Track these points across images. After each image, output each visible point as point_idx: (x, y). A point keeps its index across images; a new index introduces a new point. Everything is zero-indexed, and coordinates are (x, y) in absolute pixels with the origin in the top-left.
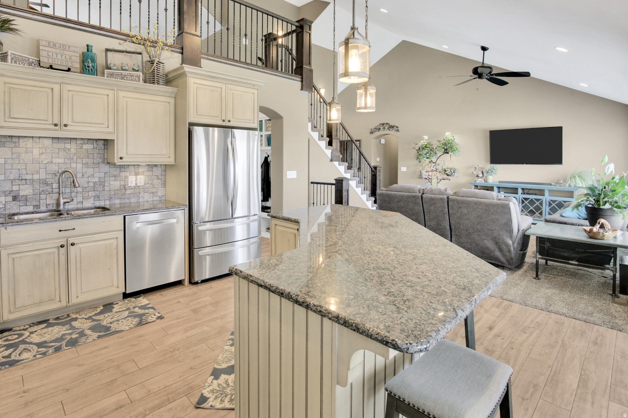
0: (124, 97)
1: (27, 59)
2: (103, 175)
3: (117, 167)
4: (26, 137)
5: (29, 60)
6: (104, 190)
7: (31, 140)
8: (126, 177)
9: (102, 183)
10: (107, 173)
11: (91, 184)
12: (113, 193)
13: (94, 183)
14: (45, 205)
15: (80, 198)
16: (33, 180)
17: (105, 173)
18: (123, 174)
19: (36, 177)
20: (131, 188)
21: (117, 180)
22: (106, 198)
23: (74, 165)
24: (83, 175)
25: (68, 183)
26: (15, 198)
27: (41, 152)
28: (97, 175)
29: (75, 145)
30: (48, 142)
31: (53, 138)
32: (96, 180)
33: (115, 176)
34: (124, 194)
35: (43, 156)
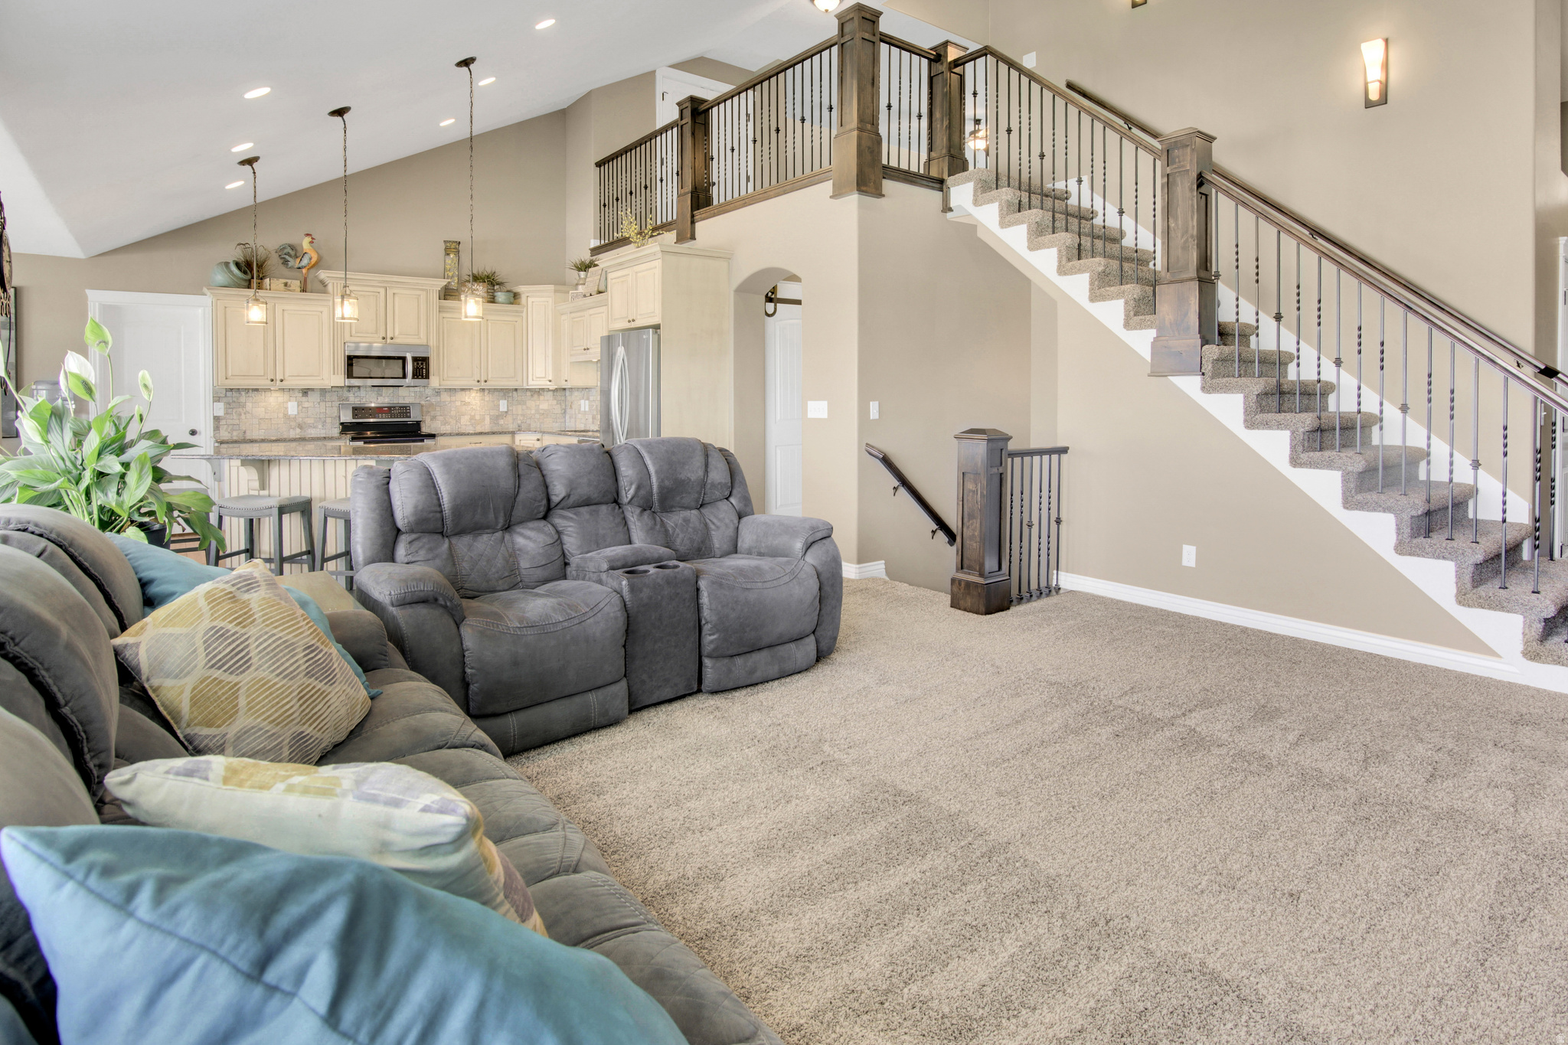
5: (579, 294)
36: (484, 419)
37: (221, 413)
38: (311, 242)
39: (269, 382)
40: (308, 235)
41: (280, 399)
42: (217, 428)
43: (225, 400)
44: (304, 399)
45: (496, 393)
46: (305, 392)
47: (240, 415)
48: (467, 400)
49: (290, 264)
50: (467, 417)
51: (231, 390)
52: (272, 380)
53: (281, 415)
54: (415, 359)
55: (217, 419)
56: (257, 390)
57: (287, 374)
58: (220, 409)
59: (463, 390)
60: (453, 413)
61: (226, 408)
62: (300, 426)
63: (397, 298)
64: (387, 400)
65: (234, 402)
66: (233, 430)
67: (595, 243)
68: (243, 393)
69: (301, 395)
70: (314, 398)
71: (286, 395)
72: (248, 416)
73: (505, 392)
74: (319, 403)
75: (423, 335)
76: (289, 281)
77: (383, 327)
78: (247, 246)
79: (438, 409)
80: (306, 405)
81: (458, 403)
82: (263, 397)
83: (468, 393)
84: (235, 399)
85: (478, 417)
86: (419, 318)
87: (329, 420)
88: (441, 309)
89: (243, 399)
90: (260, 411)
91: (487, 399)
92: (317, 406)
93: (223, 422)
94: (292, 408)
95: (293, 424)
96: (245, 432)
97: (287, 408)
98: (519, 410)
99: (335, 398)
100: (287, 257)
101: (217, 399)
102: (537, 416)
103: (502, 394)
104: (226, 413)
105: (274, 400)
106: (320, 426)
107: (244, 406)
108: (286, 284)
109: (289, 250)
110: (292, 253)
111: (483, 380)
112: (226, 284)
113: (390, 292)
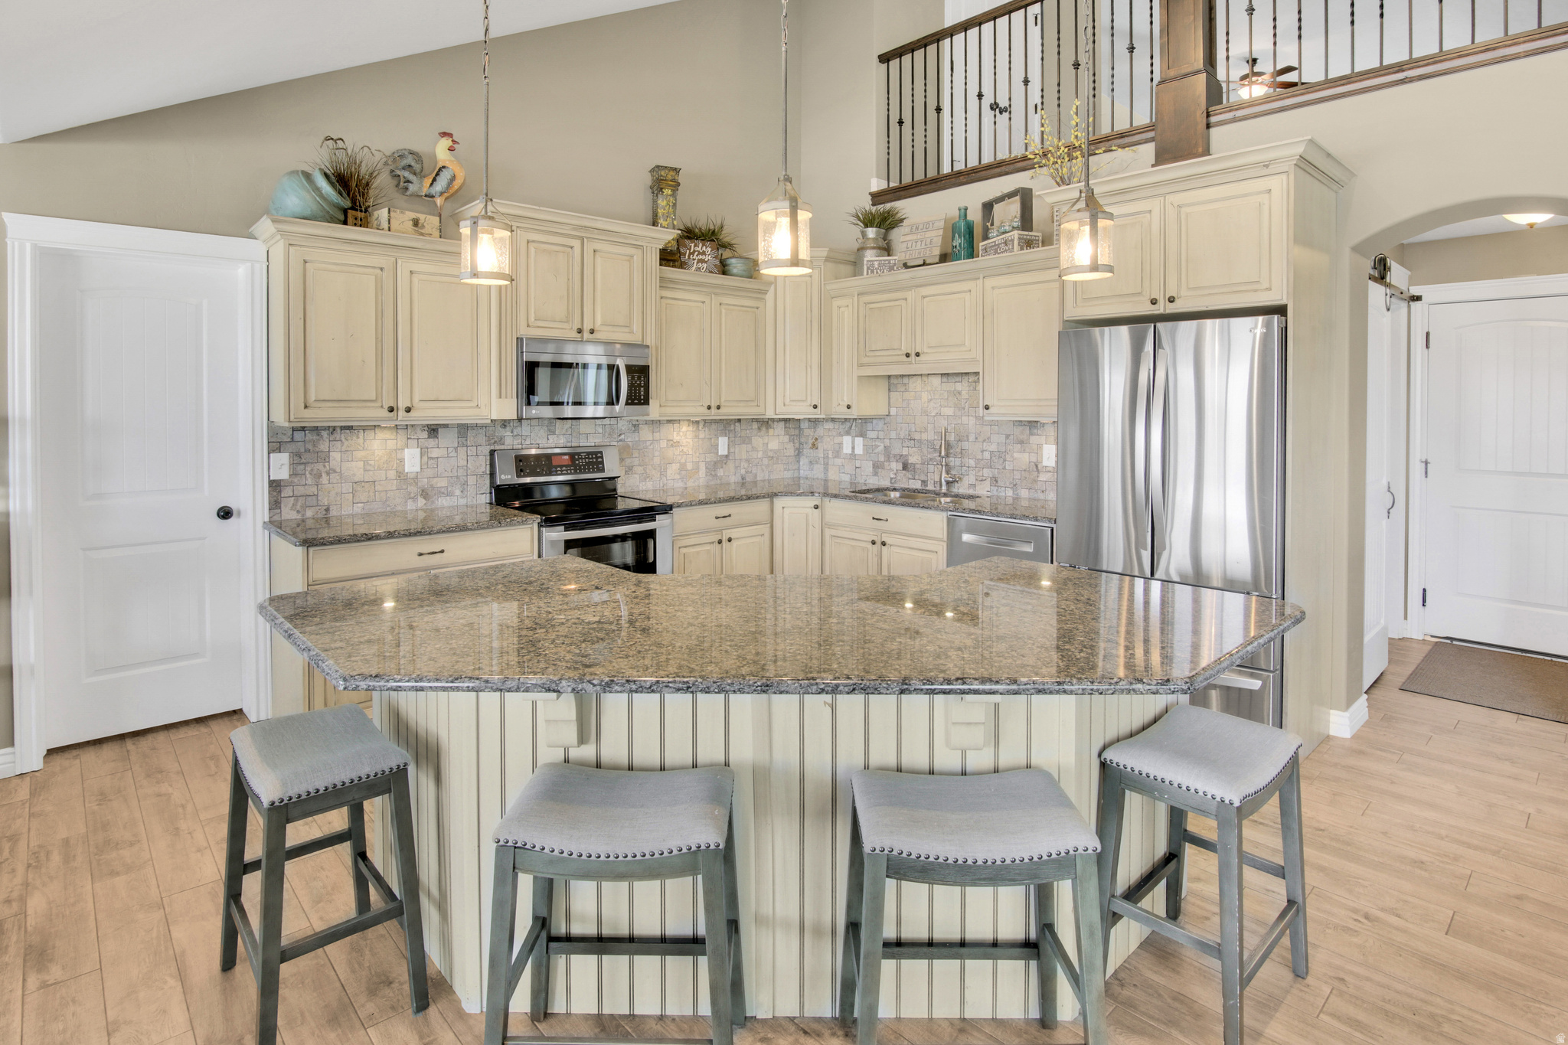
0: (993, 288)
1: (887, 262)
2: (1003, 438)
3: (1025, 425)
4: (915, 375)
5: (889, 263)
6: (1004, 468)
7: (919, 378)
8: (1040, 447)
9: (1002, 455)
10: (1009, 435)
11: (987, 455)
12: (1017, 476)
13: (992, 452)
14: (933, 482)
15: (972, 479)
16: (920, 441)
17: (1007, 437)
18: (1034, 439)
19: (924, 436)
20: (1048, 469)
21: (1024, 451)
22: (1008, 484)
23: (965, 419)
24: (976, 438)
25: (957, 450)
26: (905, 467)
27: (930, 397)
28: (995, 438)
29: (967, 384)
30: (936, 381)
31: (942, 374)
32: (994, 447)
33: (1021, 442)
34: (1035, 481)
35: (932, 404)
36: (697, 469)
37: (282, 473)
38: (451, 149)
39: (385, 413)
40: (444, 134)
41: (391, 444)
42: (275, 504)
43: (292, 447)
44: (432, 442)
45: (714, 426)
46: (433, 430)
47: (320, 476)
48: (676, 438)
49: (412, 188)
50: (675, 467)
51: (303, 429)
52: (391, 410)
53: (392, 474)
54: (630, 369)
55: (275, 486)
56: (350, 428)
57: (416, 399)
58: (281, 466)
59: (669, 421)
60: (657, 461)
61: (292, 464)
62: (425, 494)
63: (599, 260)
64: (562, 441)
65: (307, 451)
66: (305, 507)
67: (877, 185)
68: (325, 434)
69: (425, 434)
70: (447, 439)
71: (402, 436)
72: (334, 477)
73: (727, 425)
74: (456, 449)
75: (636, 327)
76: (422, 217)
77: (578, 312)
78: (340, 144)
79: (636, 454)
80: (435, 453)
81: (663, 444)
82: (361, 441)
83: (676, 425)
84: (310, 446)
85: (689, 466)
86: (631, 295)
87: (472, 480)
88: (664, 284)
89: (324, 446)
90: (354, 469)
91: (702, 435)
92: (453, 454)
93: (287, 492)
94: (412, 460)
95: (413, 489)
96: (327, 510)
97: (402, 460)
98: (741, 452)
99: (482, 439)
100: (407, 174)
101: (276, 444)
102: (766, 461)
103: (721, 426)
104: (293, 474)
105: (378, 446)
106: (458, 492)
107: (326, 459)
108: (416, 223)
109: (410, 160)
110: (417, 167)
111: (714, 405)
112: (308, 212)
113: (589, 247)
